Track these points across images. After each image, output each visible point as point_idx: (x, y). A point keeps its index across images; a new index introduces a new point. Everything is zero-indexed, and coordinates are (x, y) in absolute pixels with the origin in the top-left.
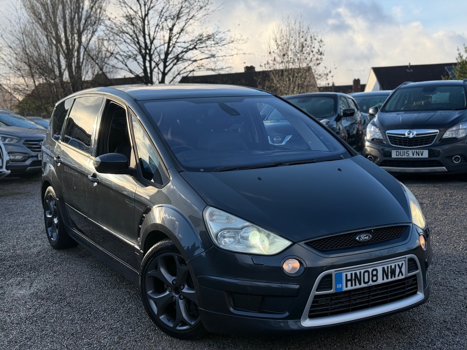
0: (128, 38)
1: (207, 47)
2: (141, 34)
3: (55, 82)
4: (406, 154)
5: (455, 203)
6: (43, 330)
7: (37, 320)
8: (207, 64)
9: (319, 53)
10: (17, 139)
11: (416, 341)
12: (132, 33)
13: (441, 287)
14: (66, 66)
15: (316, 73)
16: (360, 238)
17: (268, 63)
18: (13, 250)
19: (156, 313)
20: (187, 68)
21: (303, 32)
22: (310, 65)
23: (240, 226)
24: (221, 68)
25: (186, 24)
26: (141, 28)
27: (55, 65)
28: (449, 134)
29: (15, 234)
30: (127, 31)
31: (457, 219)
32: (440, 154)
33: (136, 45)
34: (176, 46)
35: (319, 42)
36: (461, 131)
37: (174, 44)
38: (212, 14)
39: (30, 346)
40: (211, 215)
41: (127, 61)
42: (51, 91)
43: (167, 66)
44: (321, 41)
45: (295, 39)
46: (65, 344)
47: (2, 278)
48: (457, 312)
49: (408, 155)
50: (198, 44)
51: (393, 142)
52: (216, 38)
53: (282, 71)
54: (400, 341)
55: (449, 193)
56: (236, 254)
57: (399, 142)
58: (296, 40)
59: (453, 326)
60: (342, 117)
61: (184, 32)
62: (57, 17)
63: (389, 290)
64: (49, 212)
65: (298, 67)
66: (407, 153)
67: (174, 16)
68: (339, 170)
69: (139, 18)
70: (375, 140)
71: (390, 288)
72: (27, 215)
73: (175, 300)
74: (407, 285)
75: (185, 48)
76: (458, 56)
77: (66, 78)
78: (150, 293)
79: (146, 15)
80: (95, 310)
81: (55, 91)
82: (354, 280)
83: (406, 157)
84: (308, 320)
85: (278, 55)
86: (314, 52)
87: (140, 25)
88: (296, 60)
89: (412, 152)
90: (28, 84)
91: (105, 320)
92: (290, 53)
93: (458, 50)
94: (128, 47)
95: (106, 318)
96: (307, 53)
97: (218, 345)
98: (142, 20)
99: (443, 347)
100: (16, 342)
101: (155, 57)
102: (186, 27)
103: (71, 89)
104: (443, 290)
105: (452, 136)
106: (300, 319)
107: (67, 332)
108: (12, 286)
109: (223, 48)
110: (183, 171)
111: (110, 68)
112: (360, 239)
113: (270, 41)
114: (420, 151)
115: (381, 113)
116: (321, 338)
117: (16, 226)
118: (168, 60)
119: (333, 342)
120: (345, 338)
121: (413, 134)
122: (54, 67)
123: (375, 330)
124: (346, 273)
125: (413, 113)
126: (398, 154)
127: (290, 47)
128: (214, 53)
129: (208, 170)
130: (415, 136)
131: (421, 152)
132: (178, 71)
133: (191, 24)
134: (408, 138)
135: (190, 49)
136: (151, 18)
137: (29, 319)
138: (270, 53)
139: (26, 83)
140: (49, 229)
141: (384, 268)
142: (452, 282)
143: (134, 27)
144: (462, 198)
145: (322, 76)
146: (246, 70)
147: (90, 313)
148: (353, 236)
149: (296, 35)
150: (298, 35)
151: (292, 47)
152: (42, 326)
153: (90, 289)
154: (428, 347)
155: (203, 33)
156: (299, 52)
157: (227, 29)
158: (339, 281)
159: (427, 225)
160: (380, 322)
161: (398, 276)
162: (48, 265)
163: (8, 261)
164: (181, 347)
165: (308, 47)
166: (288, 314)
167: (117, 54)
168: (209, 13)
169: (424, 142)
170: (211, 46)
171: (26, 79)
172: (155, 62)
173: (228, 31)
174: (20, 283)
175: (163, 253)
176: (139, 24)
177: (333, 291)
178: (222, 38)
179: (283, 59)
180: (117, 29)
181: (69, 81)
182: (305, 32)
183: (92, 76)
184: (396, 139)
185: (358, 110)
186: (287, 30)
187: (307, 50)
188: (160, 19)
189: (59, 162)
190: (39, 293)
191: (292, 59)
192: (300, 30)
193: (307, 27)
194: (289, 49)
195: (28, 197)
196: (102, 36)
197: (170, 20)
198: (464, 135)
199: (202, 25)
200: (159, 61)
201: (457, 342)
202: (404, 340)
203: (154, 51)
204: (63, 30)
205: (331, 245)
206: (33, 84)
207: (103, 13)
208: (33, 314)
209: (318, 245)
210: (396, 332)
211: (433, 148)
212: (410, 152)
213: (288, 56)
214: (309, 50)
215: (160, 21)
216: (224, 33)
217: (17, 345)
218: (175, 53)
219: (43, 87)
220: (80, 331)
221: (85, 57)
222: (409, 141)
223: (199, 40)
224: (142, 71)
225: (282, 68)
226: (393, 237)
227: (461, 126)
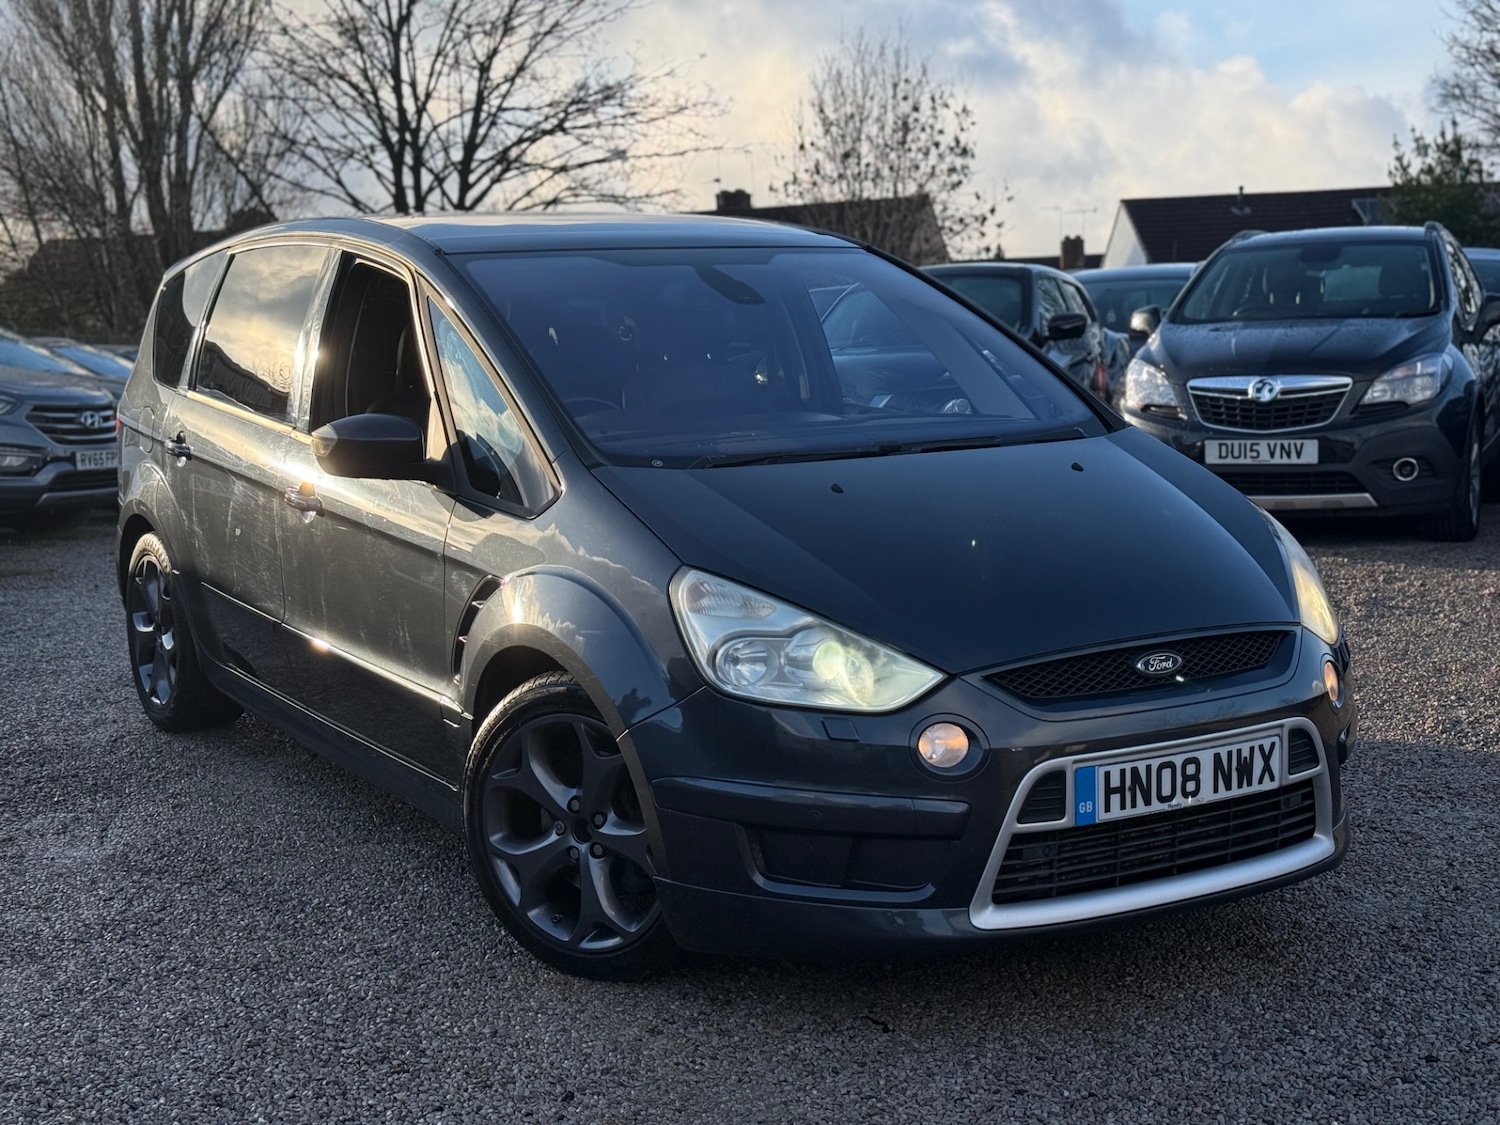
0: (346, 94)
1: (599, 125)
2: (387, 82)
3: (104, 233)
4: (1249, 454)
5: (1403, 601)
6: (160, 959)
7: (136, 928)
8: (599, 182)
9: (958, 151)
10: (8, 403)
11: (1310, 980)
12: (357, 78)
13: (1375, 836)
14: (141, 179)
15: (949, 212)
16: (1146, 664)
17: (795, 181)
18: (29, 734)
19: (516, 900)
20: (534, 193)
21: (907, 81)
22: (927, 188)
23: (784, 626)
24: (643, 193)
25: (530, 52)
26: (387, 62)
27: (104, 179)
28: (1384, 391)
29: (30, 690)
30: (341, 71)
31: (1411, 646)
32: (1355, 452)
33: (369, 116)
34: (500, 121)
35: (957, 115)
36: (1418, 381)
37: (495, 115)
38: (615, 19)
39: (126, 1000)
40: (696, 594)
41: (342, 166)
42: (91, 264)
43: (471, 186)
44: (964, 110)
45: (883, 102)
46: (238, 995)
47: (7, 815)
48: (1427, 903)
49: (1255, 454)
50: (571, 117)
51: (1210, 415)
52: (631, 99)
53: (840, 206)
54: (1262, 982)
55: (1384, 572)
56: (773, 711)
57: (1228, 415)
58: (884, 107)
59: (1418, 940)
60: (1047, 339)
61: (528, 76)
62: (113, 20)
63: (1232, 824)
64: (143, 617)
65: (891, 195)
66: (1252, 450)
67: (493, 23)
68: (1076, 467)
69: (380, 28)
70: (1153, 409)
71: (1235, 818)
72: (59, 633)
73: (578, 860)
74: (1284, 809)
75: (530, 128)
76: (1394, 163)
77: (141, 222)
78: (495, 841)
79: (404, 19)
80: (316, 901)
81: (106, 262)
82: (1130, 789)
83: (1249, 461)
84: (991, 908)
85: (828, 154)
86: (942, 148)
87: (385, 51)
88: (886, 172)
89: (1269, 445)
90: (17, 241)
91: (350, 929)
92: (864, 148)
93: (1396, 144)
94: (343, 123)
95: (355, 923)
96: (919, 150)
97: (711, 995)
98: (389, 35)
99: (1393, 996)
100: (81, 992)
101: (433, 156)
102: (533, 61)
103: (158, 255)
104: (1383, 842)
105: (1392, 396)
106: (968, 906)
107: (236, 960)
108: (42, 836)
109: (651, 130)
110: (600, 465)
111: (284, 189)
112: (1147, 668)
113: (800, 111)
114: (1292, 442)
115: (1171, 326)
116: (1022, 975)
117: (30, 666)
118: (474, 165)
119: (1060, 985)
120: (1095, 973)
121: (1271, 391)
122: (103, 184)
123: (1182, 951)
124: (1107, 768)
125: (1272, 326)
126: (1224, 454)
127: (865, 130)
128: (623, 145)
129: (674, 462)
130: (1279, 396)
131: (1295, 445)
132: (506, 201)
133: (547, 51)
134: (1255, 402)
135: (545, 133)
136: (420, 30)
137: (110, 928)
138: (802, 147)
139: (11, 237)
140: (145, 669)
141: (1217, 757)
142: (1408, 818)
143: (365, 56)
144: (1422, 585)
145: (966, 225)
146: (721, 202)
147: (302, 911)
148: (1127, 658)
149: (884, 90)
150: (890, 92)
151: (871, 129)
152: (157, 946)
153: (291, 843)
154: (1348, 995)
155: (587, 78)
156: (895, 146)
157: (666, 70)
158: (1085, 791)
159: (1342, 633)
160: (1198, 930)
161: (1260, 782)
162: (150, 777)
163: (20, 764)
164: (596, 1002)
165: (923, 129)
166: (934, 890)
167: (308, 144)
168: (609, 15)
169: (1306, 416)
170: (612, 122)
171: (10, 222)
172: (431, 171)
173: (668, 74)
174: (65, 827)
175: (540, 716)
176: (379, 50)
177: (1067, 822)
178: (647, 97)
179: (845, 168)
180: (307, 63)
181: (151, 232)
182: (914, 81)
183: (225, 217)
184: (1219, 407)
185: (1094, 319)
186: (854, 73)
187: (919, 139)
188: (448, 33)
189: (180, 455)
190: (131, 856)
191: (872, 169)
192: (899, 75)
193: (918, 66)
194: (863, 137)
195: (51, 583)
196: (258, 86)
197: (481, 36)
198: (1428, 394)
199: (585, 56)
200: (446, 167)
201: (1435, 982)
202: (1273, 978)
203: (428, 137)
204: (131, 63)
205: (1061, 683)
206: (34, 240)
207: (261, 12)
208: (123, 912)
209: (1021, 684)
210: (1249, 957)
211: (1331, 435)
212: (1263, 447)
213: (859, 157)
214: (927, 141)
215: (448, 41)
216: (655, 80)
217: (85, 1000)
218: (498, 142)
219: (65, 248)
220: (278, 958)
221: (203, 153)
222: (1259, 411)
223: (573, 103)
224: (390, 200)
225: (839, 197)
226: (1246, 664)
227: (1419, 365)
